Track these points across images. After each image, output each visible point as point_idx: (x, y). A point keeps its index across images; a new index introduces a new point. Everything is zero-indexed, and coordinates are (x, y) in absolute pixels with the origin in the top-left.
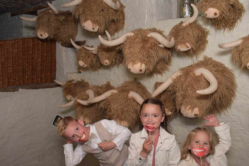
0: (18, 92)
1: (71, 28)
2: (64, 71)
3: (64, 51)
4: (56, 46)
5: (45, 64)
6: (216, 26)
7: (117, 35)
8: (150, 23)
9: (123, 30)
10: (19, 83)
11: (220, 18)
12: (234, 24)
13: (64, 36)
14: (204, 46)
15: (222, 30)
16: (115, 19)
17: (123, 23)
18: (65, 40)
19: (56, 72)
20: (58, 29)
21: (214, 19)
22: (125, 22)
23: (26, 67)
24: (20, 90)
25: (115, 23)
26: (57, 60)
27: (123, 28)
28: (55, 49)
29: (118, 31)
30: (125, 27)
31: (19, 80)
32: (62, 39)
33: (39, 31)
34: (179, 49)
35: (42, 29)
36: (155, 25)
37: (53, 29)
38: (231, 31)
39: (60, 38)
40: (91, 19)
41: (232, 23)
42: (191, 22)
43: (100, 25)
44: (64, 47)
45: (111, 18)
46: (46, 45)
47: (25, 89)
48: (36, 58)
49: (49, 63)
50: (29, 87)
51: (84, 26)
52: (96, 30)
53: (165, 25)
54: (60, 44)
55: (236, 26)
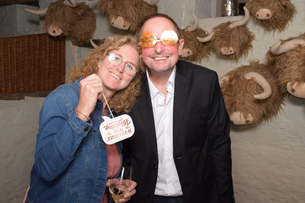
0: (24, 100)
1: (88, 24)
3: (76, 51)
5: (53, 66)
8: (188, 22)
10: (24, 90)
13: (80, 33)
18: (80, 38)
19: (65, 76)
20: (73, 25)
23: (31, 70)
24: (27, 98)
26: (66, 62)
31: (23, 86)
32: (77, 37)
33: (51, 26)
34: (221, 52)
35: (55, 25)
37: (68, 25)
39: (74, 36)
40: (122, 14)
42: (239, 25)
43: (132, 22)
44: (77, 46)
45: (146, 15)
46: (54, 44)
47: (32, 97)
48: (43, 59)
49: (58, 66)
50: (36, 94)
51: (113, 23)
52: (127, 28)
53: (206, 24)
55: (286, 27)
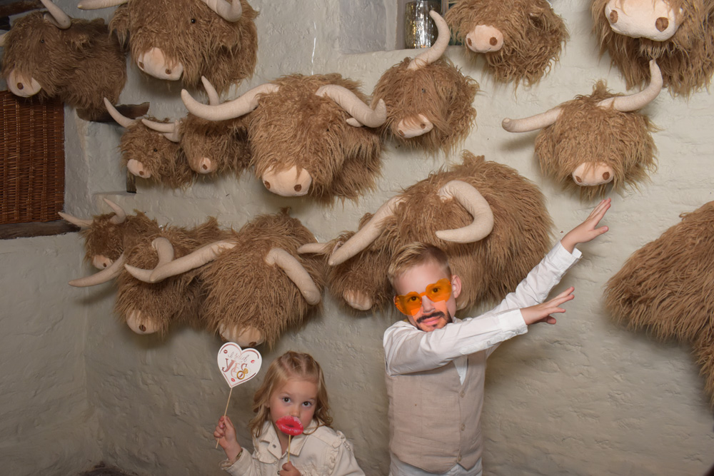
1: (107, 68)
2: (88, 187)
3: (87, 132)
4: (63, 117)
5: (33, 168)
6: (496, 73)
7: (236, 89)
8: (325, 61)
9: (251, 78)
11: (504, 52)
12: (540, 69)
13: (87, 89)
14: (466, 122)
15: (511, 85)
16: (230, 47)
17: (253, 58)
18: (90, 102)
19: (62, 190)
20: (68, 70)
21: (491, 54)
22: (258, 55)
25: (229, 56)
26: (66, 157)
27: (251, 71)
28: (61, 127)
29: (238, 81)
30: (258, 68)
32: (81, 99)
33: (12, 73)
34: (400, 131)
35: (21, 70)
36: (339, 67)
37: (53, 70)
38: (534, 86)
39: (75, 96)
40: (161, 43)
41: (536, 66)
42: (430, 61)
43: (187, 61)
44: (88, 120)
45: (218, 43)
46: (35, 116)
48: (6, 149)
49: (45, 166)
51: (142, 65)
52: (175, 75)
53: (365, 67)
54: (75, 112)
55: (545, 74)
